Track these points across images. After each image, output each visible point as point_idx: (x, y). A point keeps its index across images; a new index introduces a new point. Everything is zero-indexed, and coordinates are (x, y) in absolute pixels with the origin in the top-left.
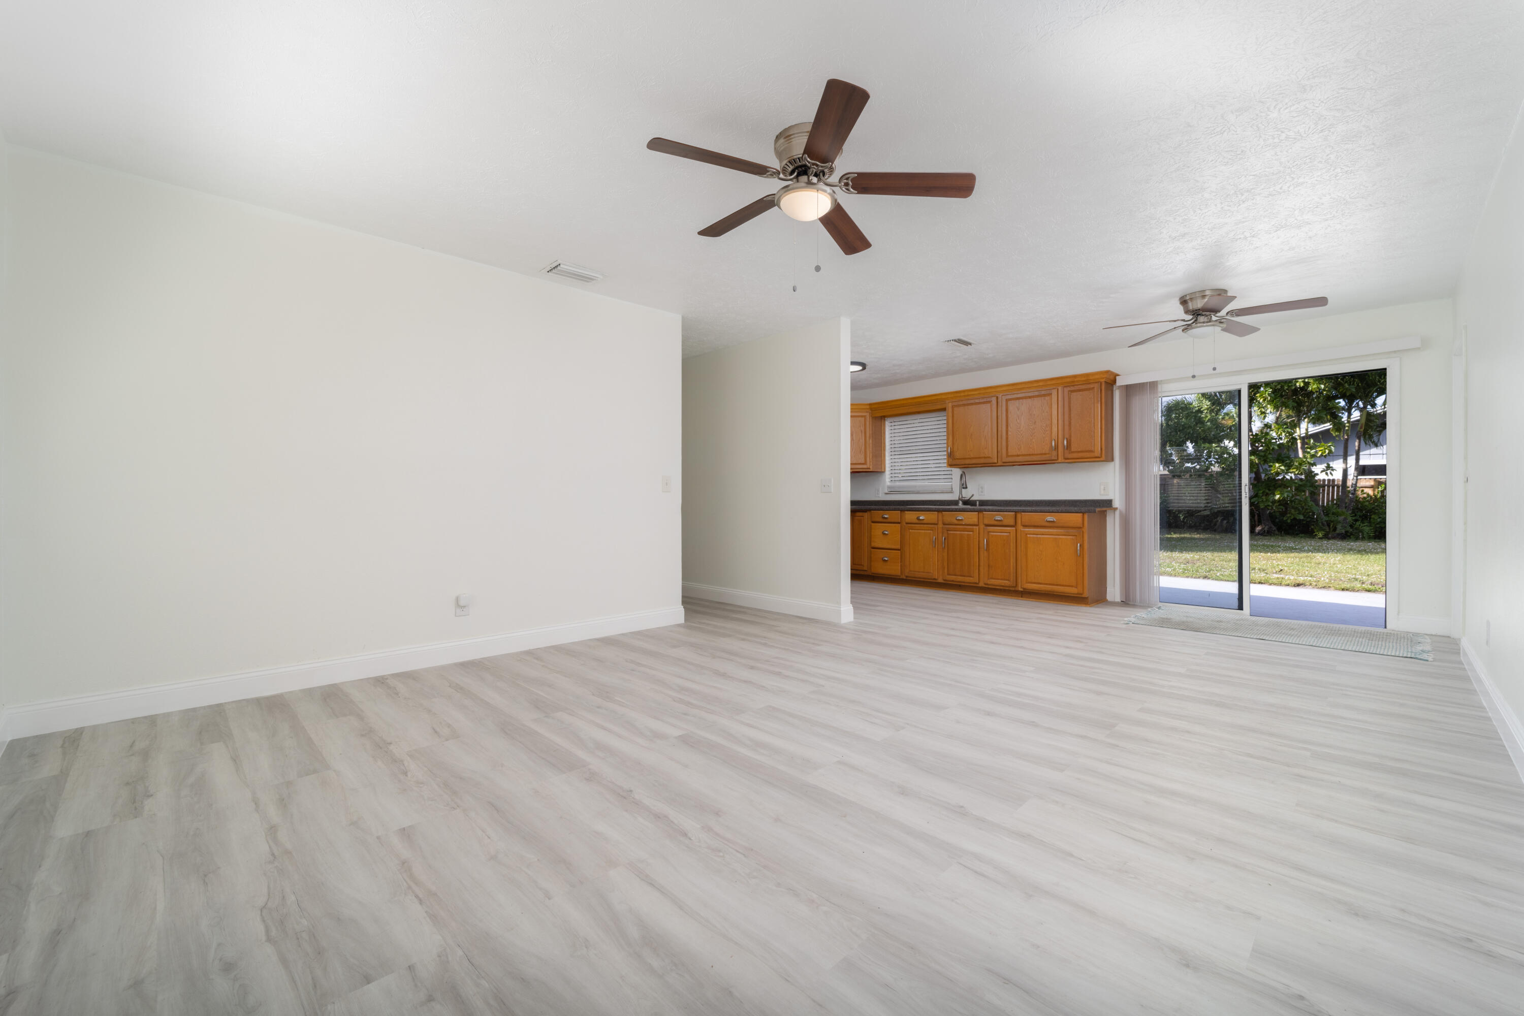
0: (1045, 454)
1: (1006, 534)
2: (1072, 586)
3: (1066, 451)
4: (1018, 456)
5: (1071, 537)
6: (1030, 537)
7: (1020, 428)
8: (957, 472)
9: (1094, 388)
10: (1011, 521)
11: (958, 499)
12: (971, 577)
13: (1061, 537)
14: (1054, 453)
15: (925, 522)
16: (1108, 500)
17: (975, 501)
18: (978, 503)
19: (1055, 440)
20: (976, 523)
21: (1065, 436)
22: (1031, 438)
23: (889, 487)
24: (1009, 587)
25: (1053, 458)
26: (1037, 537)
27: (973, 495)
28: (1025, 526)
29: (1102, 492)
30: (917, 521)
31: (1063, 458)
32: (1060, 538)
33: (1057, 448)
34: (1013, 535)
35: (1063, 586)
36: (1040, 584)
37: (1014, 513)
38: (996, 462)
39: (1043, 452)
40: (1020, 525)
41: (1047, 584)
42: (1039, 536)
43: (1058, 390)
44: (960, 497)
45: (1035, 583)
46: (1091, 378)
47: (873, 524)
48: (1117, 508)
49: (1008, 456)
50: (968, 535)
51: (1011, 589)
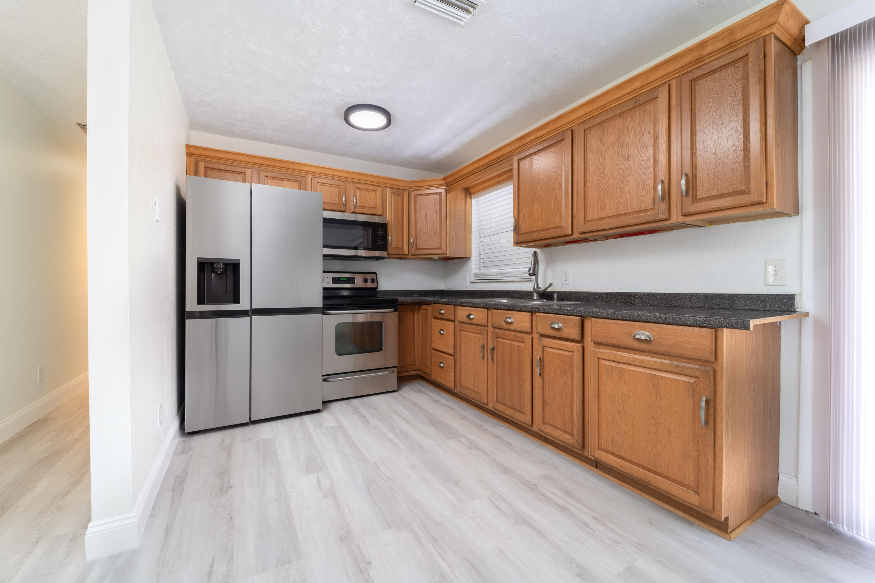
0: (645, 211)
1: (567, 353)
2: (687, 487)
3: (685, 199)
4: (601, 219)
5: (687, 379)
6: (605, 365)
7: (603, 173)
8: (527, 252)
9: (747, 55)
10: (575, 333)
11: (532, 290)
12: (522, 413)
13: (664, 375)
14: (663, 206)
15: (474, 321)
16: (785, 296)
17: (553, 293)
18: (555, 296)
19: (663, 182)
20: (529, 330)
21: (684, 171)
22: (622, 186)
23: (476, 275)
24: (570, 445)
25: (661, 216)
26: (618, 368)
27: (551, 285)
28: (598, 344)
29: (771, 280)
30: (466, 320)
31: (679, 214)
32: (662, 377)
33: (667, 196)
34: (577, 356)
35: (667, 478)
36: (624, 459)
37: (579, 318)
38: (570, 233)
39: (643, 208)
40: (590, 340)
41: (636, 464)
42: (620, 366)
43: (669, 86)
44: (535, 287)
45: (613, 454)
46: (739, 35)
47: (434, 320)
48: (807, 314)
49: (585, 222)
50: (518, 346)
51: (575, 450)
